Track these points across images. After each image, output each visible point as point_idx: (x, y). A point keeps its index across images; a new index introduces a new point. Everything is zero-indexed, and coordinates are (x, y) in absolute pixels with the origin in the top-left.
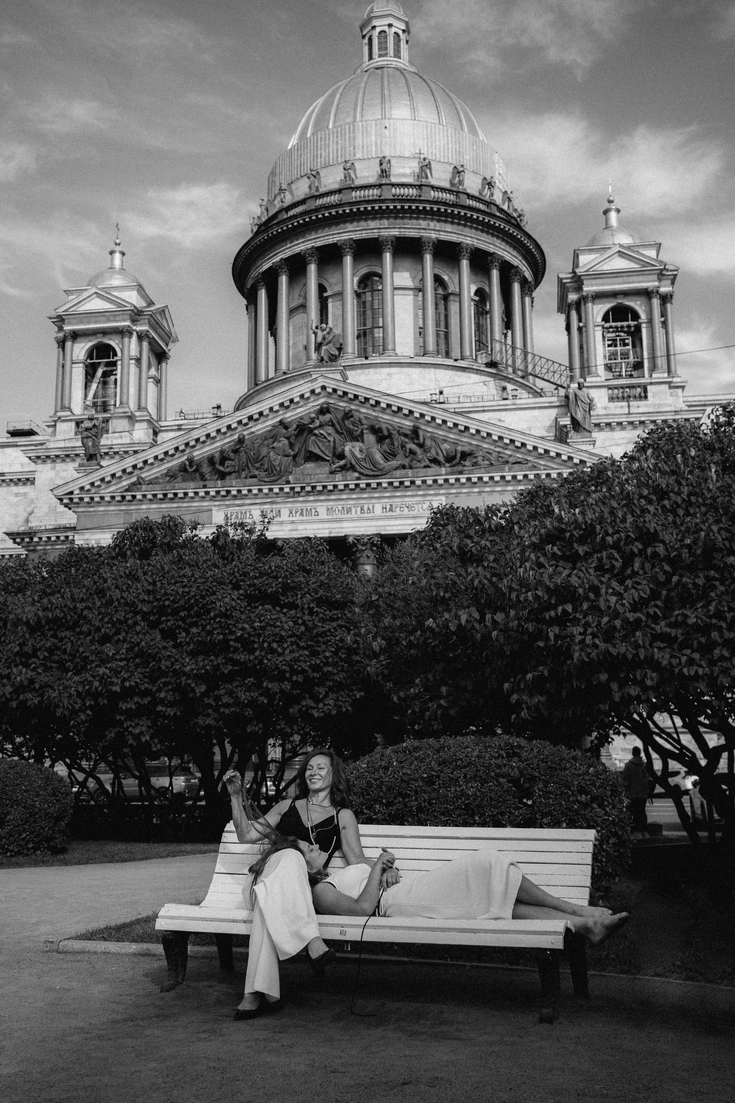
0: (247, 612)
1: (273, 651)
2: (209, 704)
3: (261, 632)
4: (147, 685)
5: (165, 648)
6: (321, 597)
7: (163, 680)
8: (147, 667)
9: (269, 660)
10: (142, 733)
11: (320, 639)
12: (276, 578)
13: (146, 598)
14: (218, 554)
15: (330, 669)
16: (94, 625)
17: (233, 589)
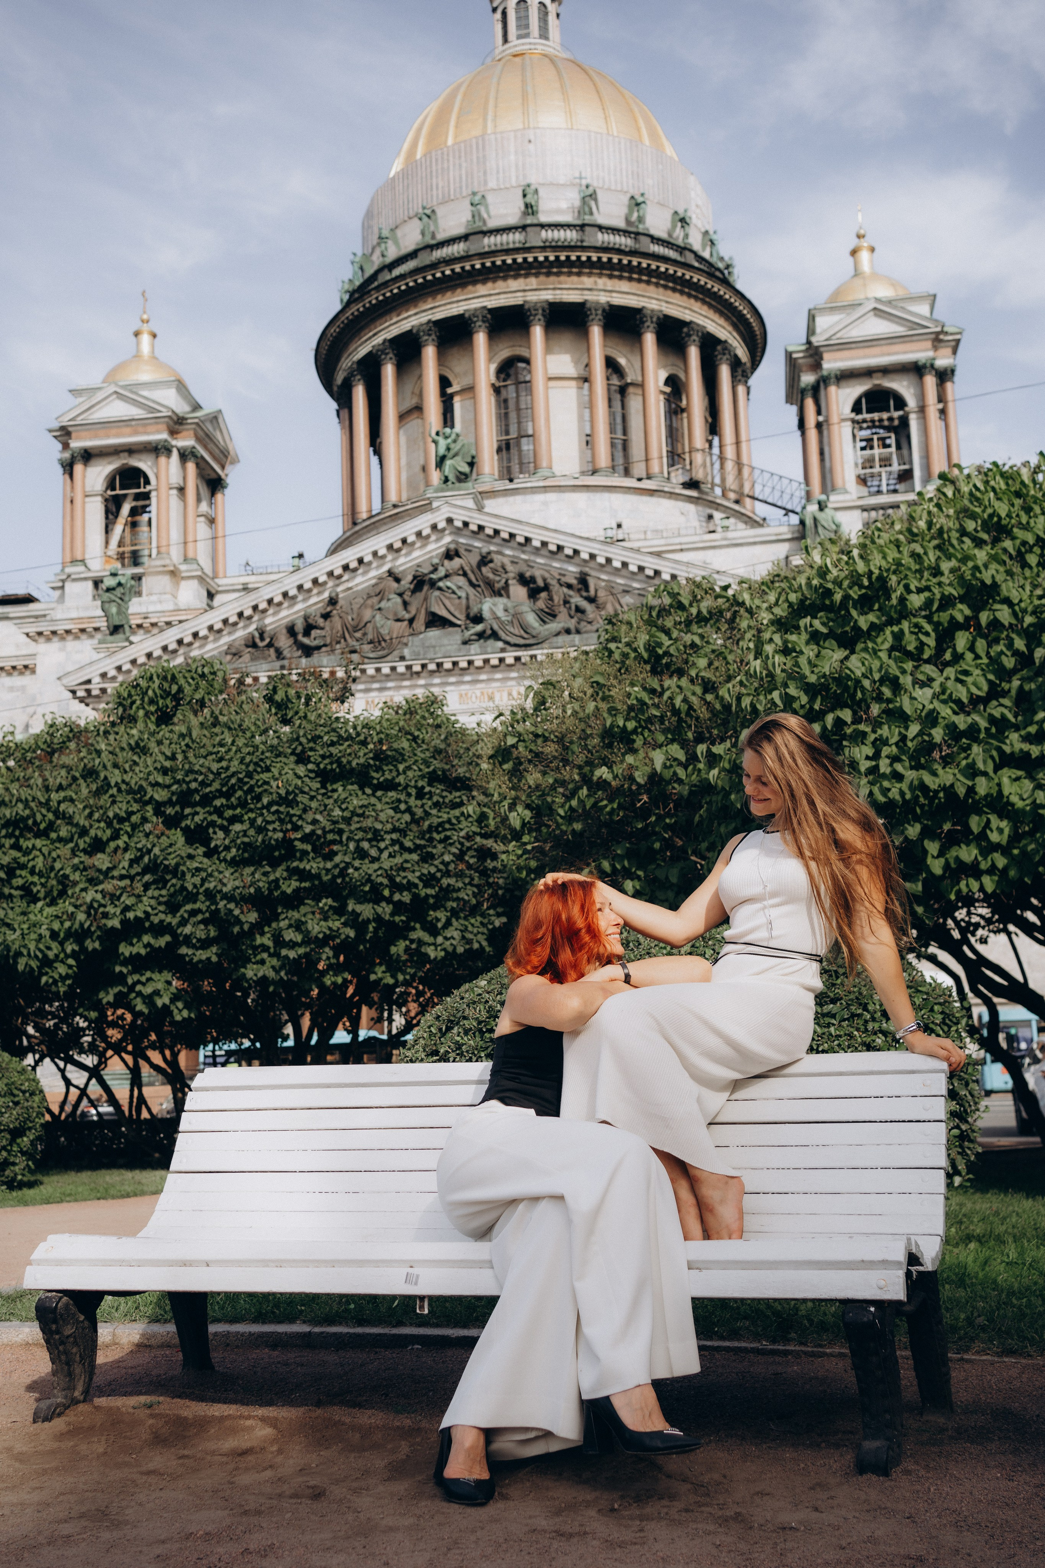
0: (320, 797)
1: (361, 854)
2: (262, 945)
3: (343, 826)
4: (162, 916)
5: (191, 857)
6: (434, 771)
7: (189, 907)
8: (164, 887)
9: (356, 869)
10: (157, 993)
11: (435, 835)
12: (364, 743)
13: (160, 779)
14: (276, 714)
15: (452, 881)
16: (77, 825)
17: (297, 762)
